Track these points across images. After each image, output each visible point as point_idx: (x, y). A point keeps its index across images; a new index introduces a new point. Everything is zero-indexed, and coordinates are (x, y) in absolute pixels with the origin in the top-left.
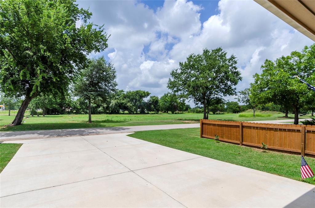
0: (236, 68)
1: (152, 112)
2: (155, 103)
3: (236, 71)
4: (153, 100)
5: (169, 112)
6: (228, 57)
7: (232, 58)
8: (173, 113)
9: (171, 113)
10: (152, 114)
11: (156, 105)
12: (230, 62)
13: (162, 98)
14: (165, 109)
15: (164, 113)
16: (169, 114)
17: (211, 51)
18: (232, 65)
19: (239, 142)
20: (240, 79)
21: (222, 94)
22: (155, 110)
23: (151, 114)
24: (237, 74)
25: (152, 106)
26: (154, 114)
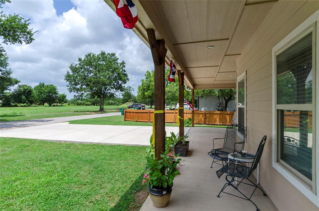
0: (125, 71)
1: (21, 104)
2: (27, 93)
3: (125, 73)
4: (24, 89)
5: (46, 104)
6: (119, 61)
7: (123, 63)
8: (50, 105)
9: (48, 105)
10: (22, 106)
11: (28, 96)
12: (121, 66)
13: (36, 88)
14: (41, 101)
15: (39, 105)
16: (45, 106)
17: (107, 54)
18: (122, 68)
19: (148, 121)
20: (128, 79)
21: (115, 90)
22: (27, 101)
23: (20, 106)
24: (126, 75)
25: (23, 97)
26: (25, 106)
